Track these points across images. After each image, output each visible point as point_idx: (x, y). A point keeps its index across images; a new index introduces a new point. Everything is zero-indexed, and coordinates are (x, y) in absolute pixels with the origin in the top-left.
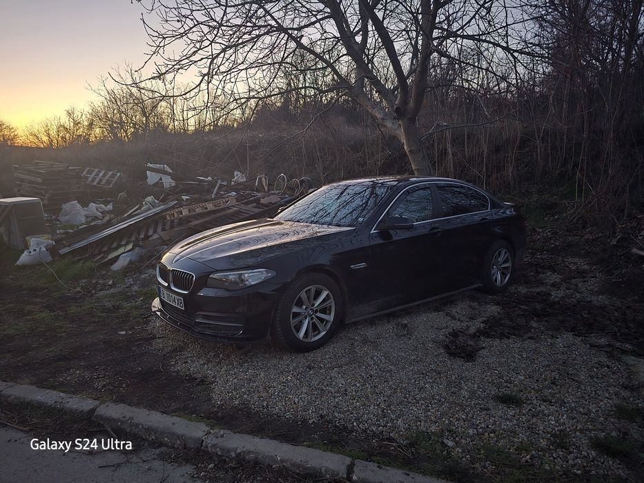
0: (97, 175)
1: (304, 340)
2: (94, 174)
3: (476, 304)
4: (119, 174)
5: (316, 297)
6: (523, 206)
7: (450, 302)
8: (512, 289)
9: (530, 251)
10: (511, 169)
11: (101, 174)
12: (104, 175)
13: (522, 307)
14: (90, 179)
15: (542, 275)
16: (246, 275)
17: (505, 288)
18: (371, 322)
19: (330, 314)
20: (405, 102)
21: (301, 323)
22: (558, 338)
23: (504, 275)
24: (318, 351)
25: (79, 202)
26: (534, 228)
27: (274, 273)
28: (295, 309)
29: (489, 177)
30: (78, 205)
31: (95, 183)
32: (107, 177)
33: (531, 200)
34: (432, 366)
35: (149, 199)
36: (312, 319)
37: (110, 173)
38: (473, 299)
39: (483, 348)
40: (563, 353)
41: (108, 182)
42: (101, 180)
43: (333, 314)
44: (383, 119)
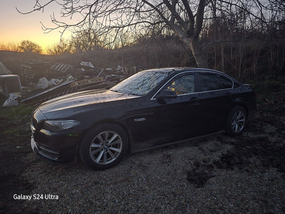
0: (60, 66)
1: (100, 163)
2: (58, 66)
3: (219, 143)
4: (69, 66)
5: (110, 138)
6: (260, 86)
7: (205, 140)
8: (245, 134)
9: (260, 111)
10: (255, 66)
11: (62, 66)
12: (63, 66)
13: (248, 147)
14: (56, 68)
15: (265, 127)
16: (62, 123)
17: (240, 134)
18: (151, 152)
19: (119, 148)
20: (192, 28)
21: (98, 153)
22: (266, 172)
23: (240, 126)
24: (109, 170)
25: (46, 78)
26: (264, 99)
27: (80, 123)
28: (93, 145)
29: (242, 70)
30: (46, 79)
31: (58, 70)
32: (64, 68)
33: (265, 83)
34: (173, 189)
35: (70, 77)
36: (107, 151)
37: (66, 65)
38: (219, 139)
39: (213, 176)
40: (267, 185)
41: (64, 69)
42: (61, 69)
43: (121, 148)
44: (182, 38)
